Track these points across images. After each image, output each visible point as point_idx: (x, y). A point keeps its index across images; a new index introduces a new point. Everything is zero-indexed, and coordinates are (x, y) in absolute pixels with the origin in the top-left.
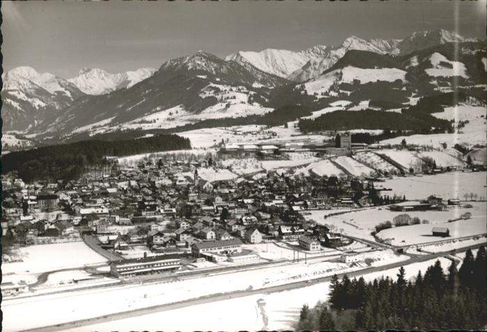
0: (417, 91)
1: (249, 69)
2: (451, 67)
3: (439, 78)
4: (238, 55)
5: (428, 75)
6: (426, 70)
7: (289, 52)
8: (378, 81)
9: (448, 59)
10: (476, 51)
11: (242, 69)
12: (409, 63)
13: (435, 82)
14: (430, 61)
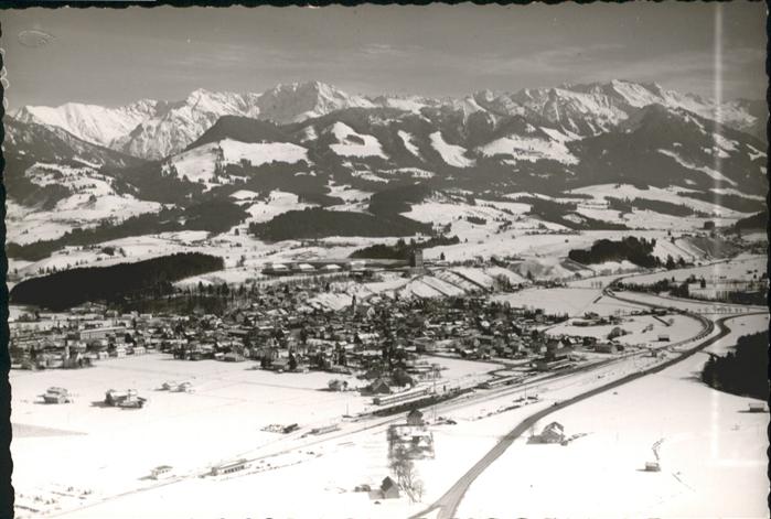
0: (331, 176)
1: (62, 137)
2: (361, 142)
3: (353, 159)
4: (25, 111)
5: (335, 153)
6: (331, 146)
7: (101, 109)
8: (274, 161)
9: (356, 131)
10: (388, 120)
11: (52, 137)
12: (304, 135)
13: (348, 164)
14: (334, 135)
